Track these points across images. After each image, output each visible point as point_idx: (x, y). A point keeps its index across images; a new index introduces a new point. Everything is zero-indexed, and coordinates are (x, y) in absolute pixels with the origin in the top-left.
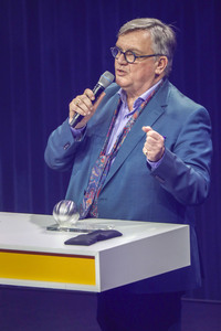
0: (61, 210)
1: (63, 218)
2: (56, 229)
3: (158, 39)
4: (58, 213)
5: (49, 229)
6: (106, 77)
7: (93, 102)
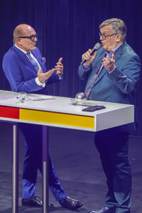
0: (79, 97)
1: (79, 100)
3: (114, 28)
5: (73, 104)
6: (97, 45)
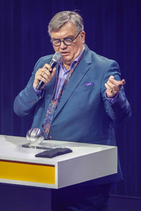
0: (32, 134)
1: (33, 140)
2: (28, 147)
4: (30, 136)
5: (23, 146)
6: (57, 56)
7: (51, 72)
